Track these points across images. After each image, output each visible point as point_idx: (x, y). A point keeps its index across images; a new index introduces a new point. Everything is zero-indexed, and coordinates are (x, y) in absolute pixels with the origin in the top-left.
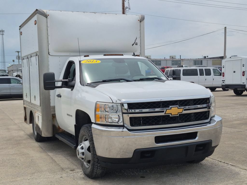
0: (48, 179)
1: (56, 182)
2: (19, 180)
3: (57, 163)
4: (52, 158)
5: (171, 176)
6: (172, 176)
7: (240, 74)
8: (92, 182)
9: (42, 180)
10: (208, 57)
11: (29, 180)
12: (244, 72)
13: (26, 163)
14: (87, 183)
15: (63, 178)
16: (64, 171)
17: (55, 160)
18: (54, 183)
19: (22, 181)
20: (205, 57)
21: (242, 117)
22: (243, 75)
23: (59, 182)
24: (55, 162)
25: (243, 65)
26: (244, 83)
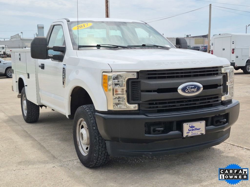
0: (38, 169)
1: (49, 173)
2: (3, 171)
3: (46, 149)
4: (40, 144)
5: (183, 163)
6: (185, 164)
7: (230, 51)
8: (92, 172)
9: (30, 170)
10: (190, 36)
11: (15, 171)
12: (233, 50)
13: (10, 150)
14: (86, 174)
15: (56, 168)
16: (57, 159)
17: (44, 146)
18: (46, 174)
19: (7, 172)
20: (188, 36)
21: (238, 95)
22: (233, 53)
23: (51, 173)
24: (44, 148)
25: (233, 42)
26: (233, 61)
